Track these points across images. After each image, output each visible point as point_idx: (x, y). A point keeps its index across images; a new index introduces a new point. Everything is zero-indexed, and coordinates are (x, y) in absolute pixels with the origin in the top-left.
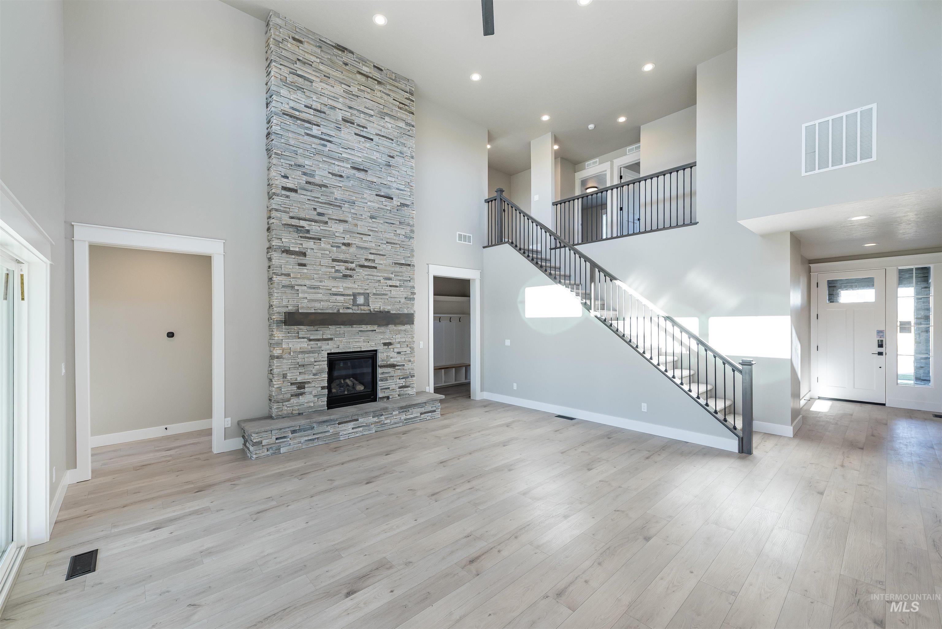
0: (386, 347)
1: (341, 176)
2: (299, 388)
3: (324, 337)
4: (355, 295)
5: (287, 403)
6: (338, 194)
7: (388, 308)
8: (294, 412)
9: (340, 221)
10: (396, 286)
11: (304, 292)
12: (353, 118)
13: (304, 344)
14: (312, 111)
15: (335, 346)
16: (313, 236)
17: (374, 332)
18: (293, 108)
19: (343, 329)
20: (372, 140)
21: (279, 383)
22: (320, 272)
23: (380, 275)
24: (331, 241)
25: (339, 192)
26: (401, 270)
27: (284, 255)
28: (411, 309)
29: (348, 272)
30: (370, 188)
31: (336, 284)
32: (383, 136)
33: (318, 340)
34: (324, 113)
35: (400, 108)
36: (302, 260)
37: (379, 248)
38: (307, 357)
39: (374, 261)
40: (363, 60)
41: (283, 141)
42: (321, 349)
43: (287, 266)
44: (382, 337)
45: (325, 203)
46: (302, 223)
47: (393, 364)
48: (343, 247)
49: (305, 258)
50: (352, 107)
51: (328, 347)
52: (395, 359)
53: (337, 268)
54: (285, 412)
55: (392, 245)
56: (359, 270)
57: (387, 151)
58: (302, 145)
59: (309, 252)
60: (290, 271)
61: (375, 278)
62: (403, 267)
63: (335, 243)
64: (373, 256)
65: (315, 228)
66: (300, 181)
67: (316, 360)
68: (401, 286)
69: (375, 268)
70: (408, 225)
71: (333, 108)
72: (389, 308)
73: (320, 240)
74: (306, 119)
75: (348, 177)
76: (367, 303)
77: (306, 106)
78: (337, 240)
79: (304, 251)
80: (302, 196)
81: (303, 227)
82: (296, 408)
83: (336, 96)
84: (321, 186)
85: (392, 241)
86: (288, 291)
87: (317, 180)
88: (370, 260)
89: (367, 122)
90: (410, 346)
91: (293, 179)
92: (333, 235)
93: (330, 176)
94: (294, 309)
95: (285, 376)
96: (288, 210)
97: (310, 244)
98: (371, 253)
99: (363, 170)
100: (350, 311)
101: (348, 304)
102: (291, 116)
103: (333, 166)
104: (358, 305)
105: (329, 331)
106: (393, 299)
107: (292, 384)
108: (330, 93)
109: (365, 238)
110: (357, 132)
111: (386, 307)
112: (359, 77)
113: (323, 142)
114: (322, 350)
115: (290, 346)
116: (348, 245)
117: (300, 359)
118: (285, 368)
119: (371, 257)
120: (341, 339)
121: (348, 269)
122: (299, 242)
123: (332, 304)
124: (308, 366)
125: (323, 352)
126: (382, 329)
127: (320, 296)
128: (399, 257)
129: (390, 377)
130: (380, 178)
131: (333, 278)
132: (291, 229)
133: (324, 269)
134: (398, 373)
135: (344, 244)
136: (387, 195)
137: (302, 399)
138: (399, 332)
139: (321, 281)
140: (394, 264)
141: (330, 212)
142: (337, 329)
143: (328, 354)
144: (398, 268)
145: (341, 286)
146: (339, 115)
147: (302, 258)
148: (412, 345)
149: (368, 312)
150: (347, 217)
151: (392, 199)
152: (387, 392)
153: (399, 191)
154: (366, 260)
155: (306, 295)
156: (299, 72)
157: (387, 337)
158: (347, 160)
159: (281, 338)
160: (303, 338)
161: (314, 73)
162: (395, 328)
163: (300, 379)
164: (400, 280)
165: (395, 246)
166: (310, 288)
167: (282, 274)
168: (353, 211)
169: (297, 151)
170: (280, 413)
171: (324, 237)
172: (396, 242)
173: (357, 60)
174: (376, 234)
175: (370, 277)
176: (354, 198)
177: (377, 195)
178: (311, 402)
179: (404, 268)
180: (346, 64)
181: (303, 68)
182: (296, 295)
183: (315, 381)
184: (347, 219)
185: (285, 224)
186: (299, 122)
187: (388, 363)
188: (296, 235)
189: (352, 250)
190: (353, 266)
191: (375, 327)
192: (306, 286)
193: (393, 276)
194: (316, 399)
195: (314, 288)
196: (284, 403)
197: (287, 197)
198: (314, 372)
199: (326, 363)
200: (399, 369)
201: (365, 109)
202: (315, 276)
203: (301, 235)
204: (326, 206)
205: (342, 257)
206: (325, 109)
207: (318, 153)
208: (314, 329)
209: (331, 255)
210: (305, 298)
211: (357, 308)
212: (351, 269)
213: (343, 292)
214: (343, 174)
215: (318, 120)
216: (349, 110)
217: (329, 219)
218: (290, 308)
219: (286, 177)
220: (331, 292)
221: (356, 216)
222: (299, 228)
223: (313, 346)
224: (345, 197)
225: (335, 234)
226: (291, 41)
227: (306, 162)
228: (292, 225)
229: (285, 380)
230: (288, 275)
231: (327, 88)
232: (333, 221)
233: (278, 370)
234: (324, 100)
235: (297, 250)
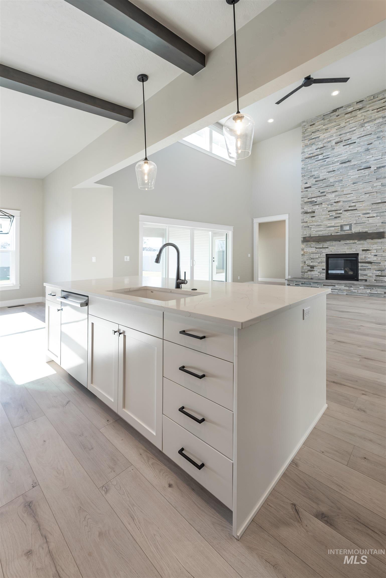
0: (365, 252)
1: (334, 171)
2: (311, 268)
3: (324, 247)
4: (342, 226)
5: (306, 273)
6: (332, 180)
7: (365, 230)
8: (309, 277)
9: (333, 192)
10: (374, 217)
11: (314, 228)
12: (342, 139)
13: (314, 250)
14: (318, 150)
15: (330, 251)
16: (319, 203)
17: (355, 244)
18: (310, 154)
19: (334, 243)
20: (355, 142)
21: (302, 265)
22: (322, 218)
23: (359, 212)
24: (328, 203)
25: (332, 179)
26: (377, 206)
27: (305, 214)
29: (338, 215)
30: (353, 169)
31: (330, 222)
32: (363, 136)
33: (320, 248)
34: (325, 147)
35: (378, 112)
36: (313, 215)
37: (358, 198)
38: (315, 255)
39: (355, 206)
40: (349, 106)
41: (305, 169)
42: (321, 252)
43: (306, 219)
44: (361, 246)
45: (324, 187)
46: (313, 199)
47: (370, 262)
48: (335, 204)
49: (314, 214)
50: (341, 134)
51: (325, 251)
52: (372, 259)
53: (331, 215)
54: (305, 277)
55: (369, 194)
56: (344, 213)
58: (314, 167)
59: (316, 211)
60: (307, 220)
61: (355, 215)
62: (379, 204)
64: (354, 204)
65: (319, 200)
66: (313, 182)
67: (319, 257)
68: (377, 216)
69: (356, 209)
71: (330, 141)
72: (367, 230)
73: (322, 204)
74: (316, 155)
75: (338, 169)
76: (351, 229)
77: (316, 149)
78: (331, 202)
79: (314, 211)
80: (313, 188)
81: (314, 201)
82: (310, 276)
83: (332, 135)
84: (322, 180)
85: (370, 191)
86: (307, 228)
87: (321, 178)
88: (352, 206)
89: (351, 136)
91: (309, 183)
92: (328, 200)
93: (328, 173)
94: (309, 235)
95: (305, 262)
96: (307, 196)
97: (317, 207)
99: (348, 161)
100: (339, 234)
101: (337, 231)
102: (309, 158)
103: (329, 168)
104: (344, 231)
105: (326, 245)
106: (370, 225)
107: (308, 266)
109: (348, 196)
110: (344, 144)
111: (363, 230)
112: (346, 116)
113: (324, 160)
114: (323, 253)
115: (307, 250)
116: (338, 202)
117: (312, 256)
118: (305, 259)
120: (332, 247)
121: (337, 214)
122: (311, 208)
123: (328, 231)
124: (315, 259)
126: (362, 242)
127: (321, 229)
128: (376, 199)
129: (368, 269)
130: (361, 160)
131: (329, 219)
132: (308, 203)
133: (324, 216)
134: (375, 267)
135: (335, 202)
136: (366, 167)
137: (312, 273)
138: (376, 243)
139: (322, 222)
140: (371, 204)
141: (327, 190)
142: (331, 243)
143: (326, 255)
144: (375, 206)
145: (333, 223)
146: (333, 143)
147: (312, 214)
149: (350, 233)
150: (338, 189)
151: (370, 167)
152: (364, 277)
153: (375, 161)
154: (350, 207)
156: (313, 137)
157: (366, 246)
158: (338, 161)
159: (303, 247)
160: (313, 247)
161: (320, 133)
162: (372, 241)
163: (311, 264)
164: (377, 213)
165: (372, 194)
166: (317, 226)
167: (304, 222)
168: (340, 185)
169: (311, 171)
170: (303, 277)
171: (324, 202)
172: (373, 191)
173: (345, 108)
174: (356, 191)
175: (352, 215)
176: (342, 178)
177: (357, 170)
178: (317, 275)
179: (381, 205)
180: (337, 116)
181: (315, 134)
182: (310, 230)
183: (320, 266)
185: (306, 202)
186: (312, 158)
187: (366, 261)
188: (310, 205)
189: (341, 204)
190: (341, 211)
191: (356, 241)
192: (314, 225)
193: (371, 211)
194: (319, 274)
195: (318, 226)
196: (305, 273)
197: (307, 191)
198: (318, 262)
199: (325, 258)
200: (375, 265)
201: (350, 129)
202: (319, 220)
203: (313, 204)
204: (325, 188)
205: (334, 209)
206: (325, 145)
207: (322, 166)
208: (318, 243)
209: (328, 209)
210: (314, 230)
211: (343, 232)
212: (339, 214)
213: (334, 225)
214: (335, 169)
215: (322, 152)
216: (340, 136)
217: (327, 193)
218: (307, 235)
219: (307, 183)
220: (327, 226)
221: (343, 187)
222: (312, 202)
223: (318, 251)
224: (336, 180)
225: (330, 199)
226: (310, 127)
227: (316, 173)
228: (309, 202)
229: (305, 264)
230: (307, 222)
231: (327, 135)
232: (329, 194)
233: (302, 260)
234: (325, 141)
235: (311, 211)
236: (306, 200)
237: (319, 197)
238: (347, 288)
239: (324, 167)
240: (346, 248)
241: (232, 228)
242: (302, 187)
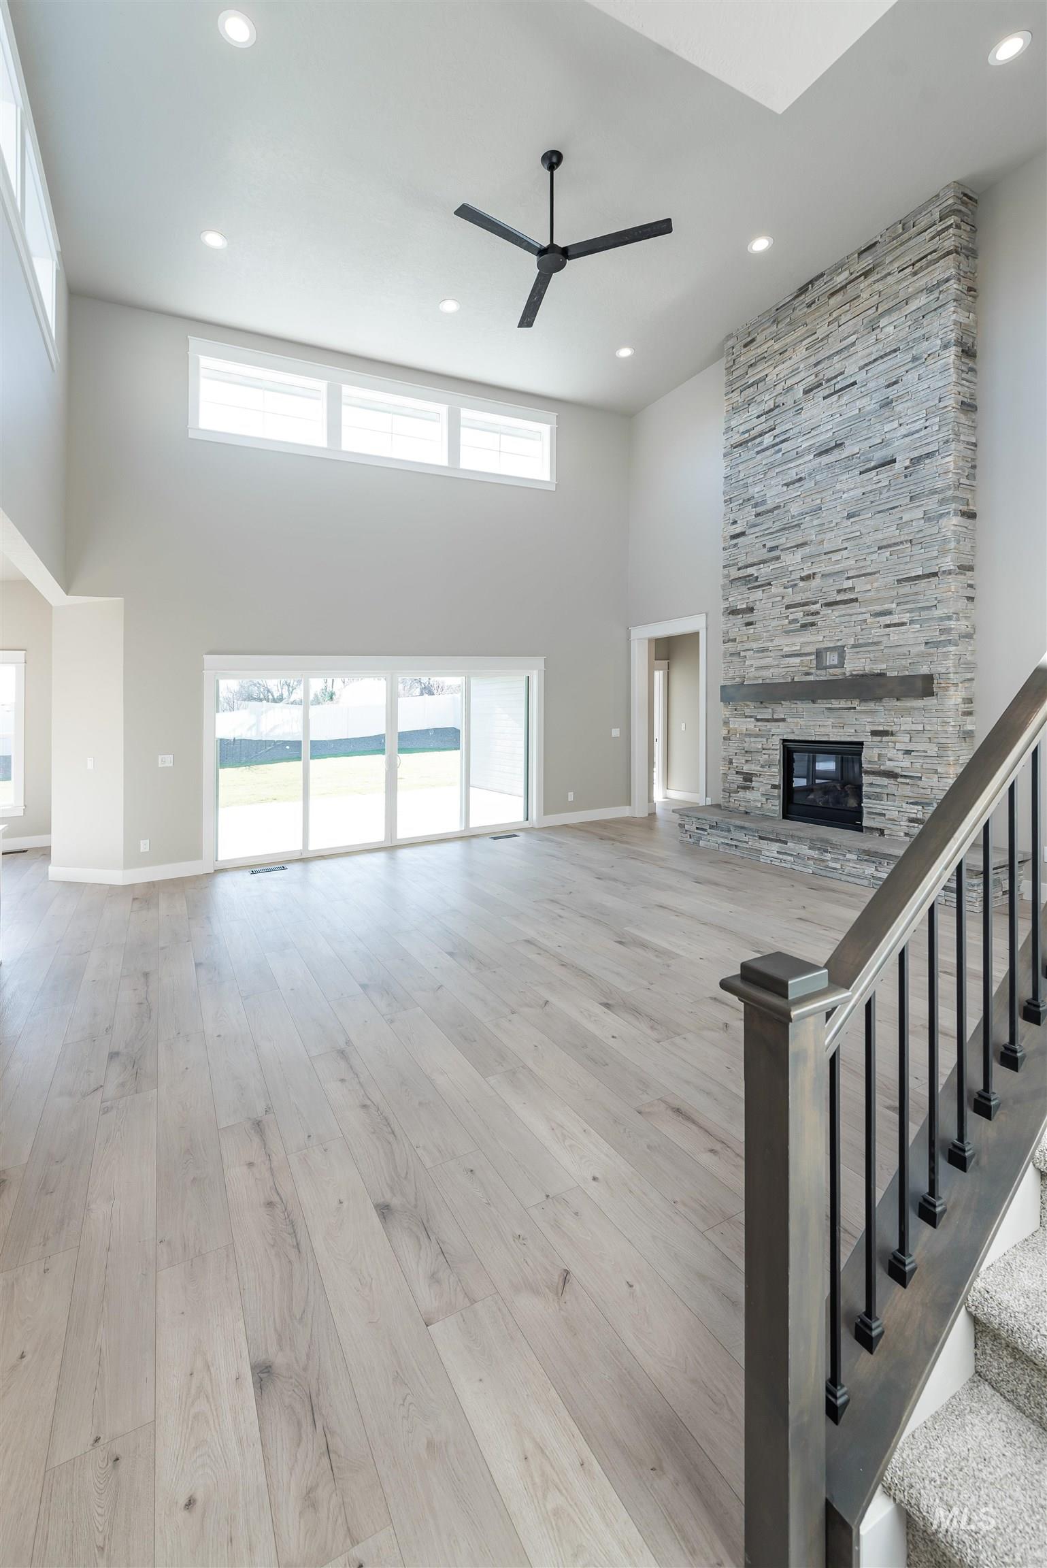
0: (879, 739)
1: (800, 479)
2: (745, 780)
3: (775, 717)
4: (820, 652)
5: (733, 794)
6: (795, 509)
7: (879, 667)
8: (740, 808)
9: (798, 546)
10: (903, 624)
11: (751, 658)
12: (821, 375)
13: (750, 725)
14: (763, 418)
15: (789, 730)
16: (763, 583)
17: (853, 711)
18: (744, 433)
19: (801, 706)
20: (855, 383)
21: (724, 768)
22: (770, 628)
23: (863, 610)
24: (785, 581)
25: (797, 504)
26: (915, 589)
27: (731, 617)
28: (939, 664)
29: (810, 619)
30: (848, 469)
31: (789, 641)
32: (875, 360)
33: (767, 720)
34: (778, 406)
35: (915, 274)
36: (748, 617)
37: (861, 564)
38: (754, 742)
39: (852, 589)
40: (839, 267)
41: (732, 481)
42: (770, 733)
43: (733, 630)
44: (869, 720)
45: (777, 532)
46: (750, 571)
47: (893, 772)
48: (802, 584)
49: (752, 615)
50: (819, 362)
51: (779, 730)
52: (899, 763)
53: (791, 617)
55: (892, 549)
56: (825, 612)
57: (883, 381)
58: (752, 471)
59: (758, 606)
60: (736, 634)
61: (854, 618)
62: (917, 582)
63: (792, 581)
64: (850, 581)
65: (764, 571)
66: (750, 518)
67: (764, 746)
68: (912, 622)
69: (856, 600)
70: (934, 492)
71: (790, 388)
72: (884, 666)
73: (770, 584)
74: (757, 434)
75: (810, 475)
76: (841, 664)
77: (758, 417)
78: (793, 577)
79: (751, 605)
80: (751, 536)
81: (752, 575)
82: (744, 804)
83: (796, 366)
84: (771, 511)
85: (893, 541)
86: (735, 659)
87: (770, 504)
88: (845, 590)
89: (843, 363)
90: (936, 740)
91: (742, 521)
92: (784, 571)
93: (785, 488)
94: (740, 680)
95: (731, 762)
96: (736, 561)
97: (759, 594)
98: (848, 578)
99: (840, 445)
100: (811, 678)
101: (808, 668)
102: (741, 445)
103: (789, 471)
104: (826, 668)
105: (780, 710)
106: (892, 650)
107: (737, 773)
108: (786, 372)
109: (835, 557)
110: (827, 392)
111: (874, 667)
112: (832, 301)
113: (777, 448)
114: (774, 735)
115: (736, 726)
116: (809, 577)
117: (748, 743)
118: (732, 751)
119: (848, 584)
120: (796, 720)
121: (808, 615)
122: (745, 596)
123: (784, 670)
124: (755, 753)
125: (774, 737)
126: (871, 705)
127: (768, 661)
128: (910, 566)
129: (887, 794)
130: (868, 438)
131: (786, 632)
132: (739, 584)
133: (774, 623)
134: (906, 791)
135: (802, 579)
136: (882, 461)
137: (748, 795)
138: (909, 712)
139: (772, 641)
140: (896, 583)
141: (783, 540)
142: (793, 706)
143: (783, 741)
144: (906, 589)
145: (798, 642)
146: (800, 391)
147: (749, 615)
148: (943, 741)
149: (840, 677)
150: (810, 535)
151: (894, 461)
152: (878, 820)
153: (908, 439)
154: (839, 591)
155: (752, 662)
156: (751, 381)
157: (882, 721)
158: (808, 450)
159: (727, 716)
160: (751, 717)
161: (767, 365)
162: (898, 703)
163: (746, 768)
164: (911, 611)
165: (900, 548)
166: (758, 652)
167: (729, 641)
168: (816, 522)
169: (747, 483)
171: (776, 578)
172: (903, 538)
173: (829, 278)
174: (857, 542)
175: (843, 619)
176: (819, 501)
177: (861, 473)
178: (759, 801)
179: (923, 583)
180: (809, 306)
181: (756, 372)
182: (743, 663)
183: (764, 775)
184: (808, 539)
185: (733, 580)
186: (749, 444)
187: (882, 768)
188: (744, 588)
189: (815, 583)
190: (817, 607)
191: (856, 703)
192: (753, 650)
193: (894, 605)
194: (764, 799)
195: (763, 651)
196: (731, 794)
197: (735, 545)
198: (761, 762)
199: (780, 752)
200: (908, 784)
201: (842, 343)
202: (765, 634)
203: (749, 586)
204: (778, 534)
205: (800, 598)
206: (780, 400)
207: (771, 466)
208: (762, 706)
209: (785, 600)
210: (752, 666)
211: (823, 672)
212: (812, 614)
213: (800, 650)
214: (802, 475)
215: (771, 423)
216: (815, 370)
217: (782, 550)
218: (737, 679)
219: (735, 522)
220: (781, 653)
221: (822, 529)
222: (747, 579)
223: (761, 728)
224: (806, 508)
225: (790, 569)
226: (744, 350)
227: (757, 490)
228: (740, 578)
229: (731, 766)
230: (734, 640)
231: (783, 368)
232: (788, 552)
233: (725, 753)
234: (779, 388)
235: (744, 606)
236: (735, 573)
237: (764, 562)
238: (816, 852)
239: (777, 471)
240: (830, 723)
241: (540, 662)
242: (725, 535)
